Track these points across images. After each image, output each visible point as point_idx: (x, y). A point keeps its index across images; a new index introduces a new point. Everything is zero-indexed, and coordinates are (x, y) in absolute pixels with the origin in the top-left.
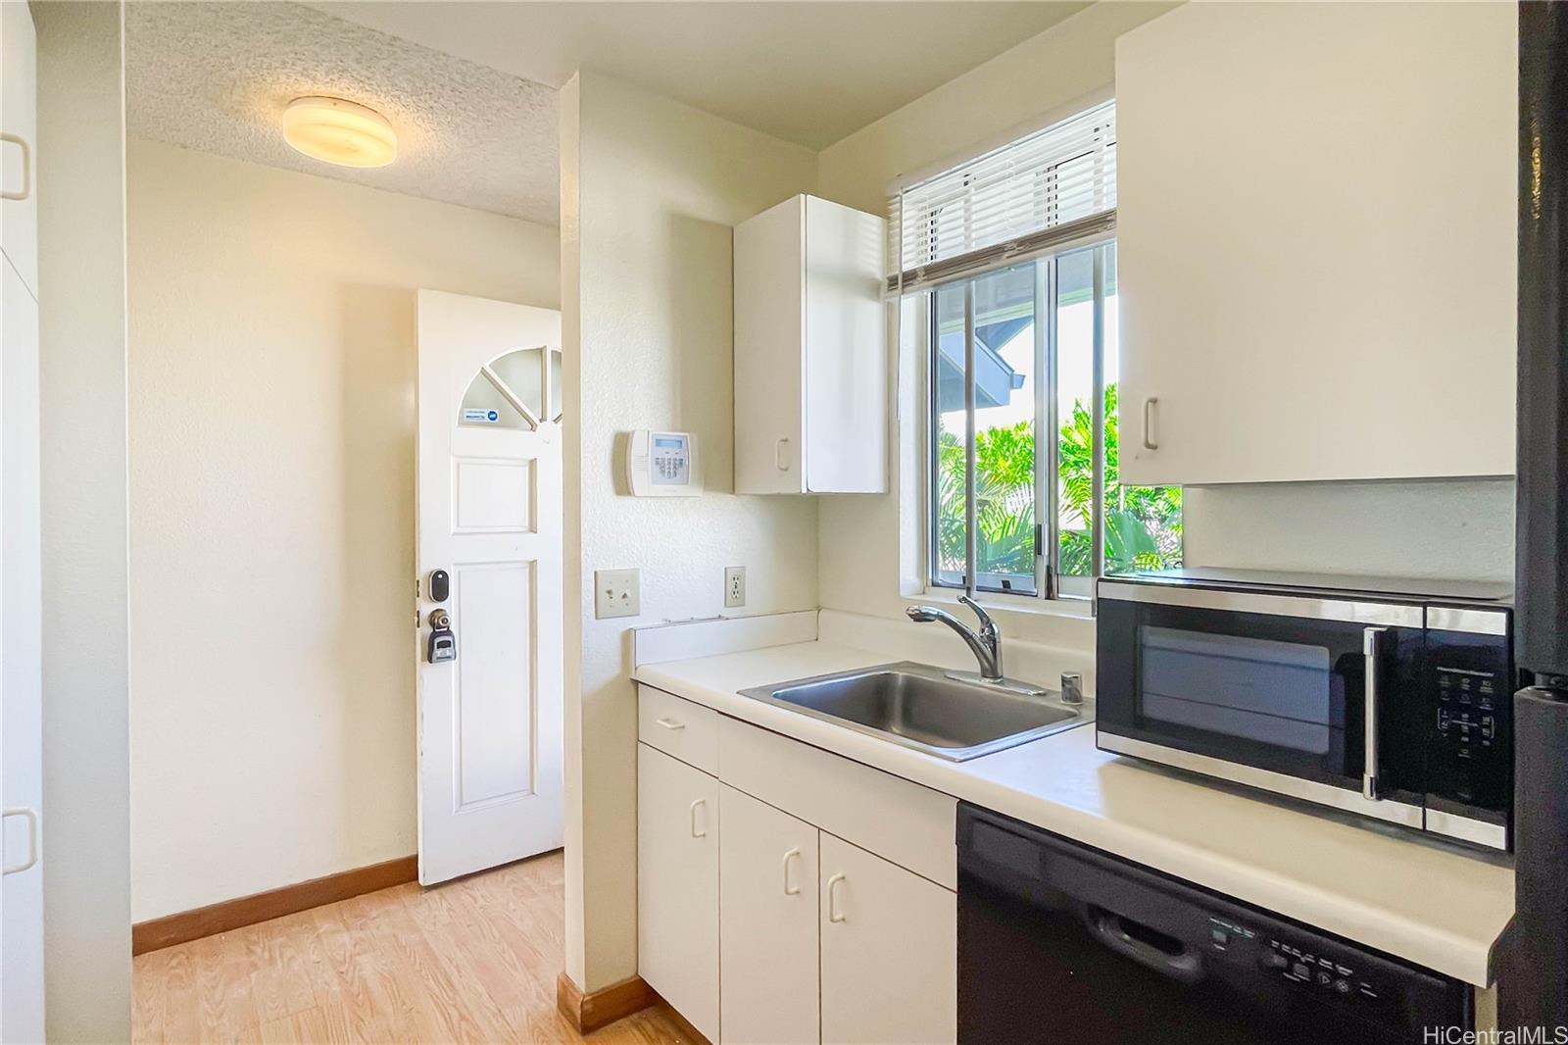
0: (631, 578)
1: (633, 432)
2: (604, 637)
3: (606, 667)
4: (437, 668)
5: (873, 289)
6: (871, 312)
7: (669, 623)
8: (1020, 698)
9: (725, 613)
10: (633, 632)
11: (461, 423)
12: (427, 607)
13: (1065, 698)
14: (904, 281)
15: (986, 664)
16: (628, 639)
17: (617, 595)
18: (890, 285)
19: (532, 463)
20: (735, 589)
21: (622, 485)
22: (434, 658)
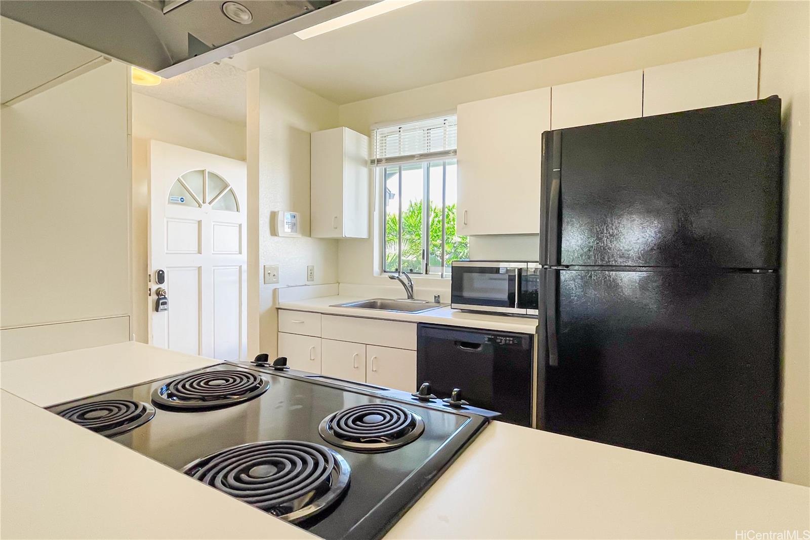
0: (276, 269)
1: (279, 211)
2: (266, 291)
3: (266, 303)
4: (160, 314)
5: (365, 163)
6: (364, 171)
7: (289, 287)
8: (421, 304)
9: (308, 283)
10: (277, 290)
11: (169, 203)
12: (154, 287)
13: (435, 302)
14: (377, 162)
15: (409, 294)
16: (275, 291)
17: (272, 275)
18: (371, 162)
19: (200, 222)
20: (311, 275)
21: (274, 232)
22: (159, 310)
